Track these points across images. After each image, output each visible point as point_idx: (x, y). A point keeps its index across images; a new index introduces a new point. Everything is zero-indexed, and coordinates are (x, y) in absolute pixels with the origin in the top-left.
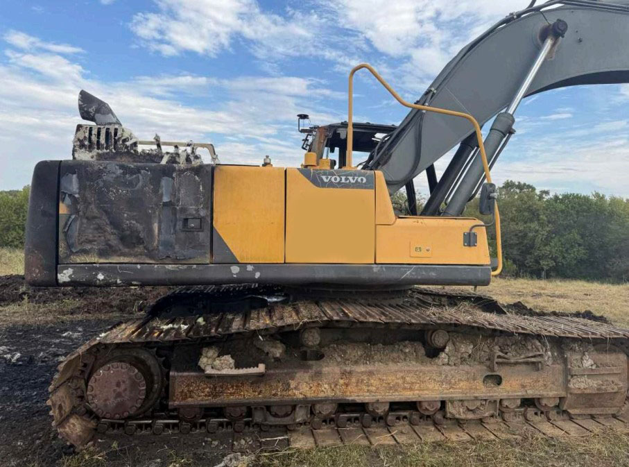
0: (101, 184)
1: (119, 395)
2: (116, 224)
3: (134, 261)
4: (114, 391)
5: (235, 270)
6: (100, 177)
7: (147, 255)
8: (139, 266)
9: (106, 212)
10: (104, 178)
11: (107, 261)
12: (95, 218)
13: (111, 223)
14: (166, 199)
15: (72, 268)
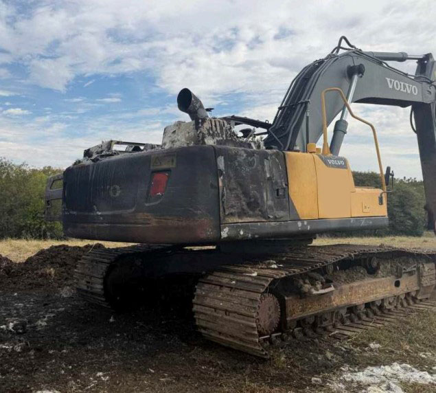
0: (237, 164)
1: (270, 317)
2: (246, 194)
3: (256, 220)
4: (268, 314)
5: (300, 224)
6: (236, 159)
7: (261, 216)
8: (259, 224)
9: (240, 185)
10: (239, 159)
11: (243, 221)
12: (234, 189)
13: (243, 193)
14: (268, 176)
15: (228, 227)
